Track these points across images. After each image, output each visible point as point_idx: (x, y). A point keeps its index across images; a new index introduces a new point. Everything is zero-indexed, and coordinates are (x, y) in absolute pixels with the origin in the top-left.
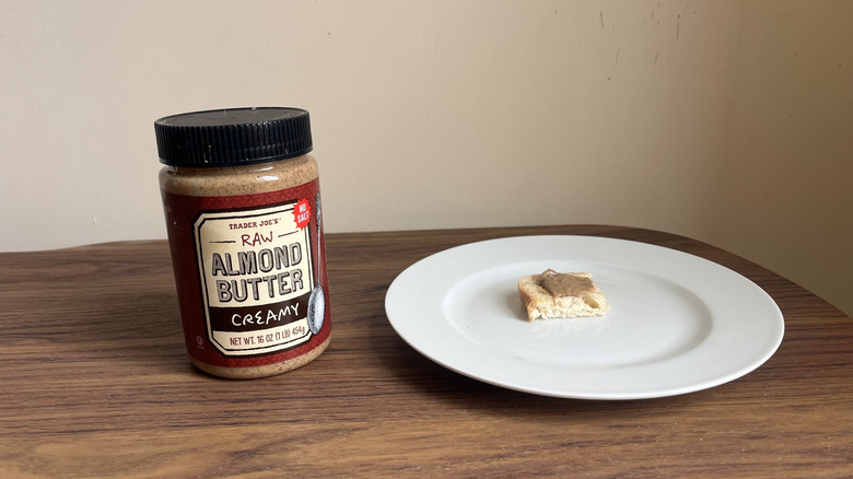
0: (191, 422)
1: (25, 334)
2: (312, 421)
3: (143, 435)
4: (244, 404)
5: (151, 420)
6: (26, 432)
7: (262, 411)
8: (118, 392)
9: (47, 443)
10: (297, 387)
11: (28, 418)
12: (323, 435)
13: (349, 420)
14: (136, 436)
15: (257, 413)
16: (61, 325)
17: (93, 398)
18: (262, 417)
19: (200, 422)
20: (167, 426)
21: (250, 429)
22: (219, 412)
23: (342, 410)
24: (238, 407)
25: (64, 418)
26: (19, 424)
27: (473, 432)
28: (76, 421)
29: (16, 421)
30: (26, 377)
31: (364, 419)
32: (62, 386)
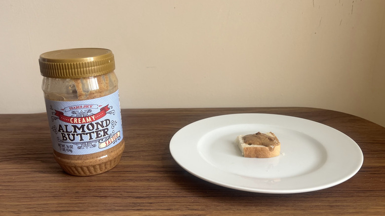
0: (117, 208)
1: (29, 158)
2: (177, 209)
3: (93, 214)
4: (142, 199)
5: (97, 206)
6: (36, 211)
7: (151, 203)
8: (79, 191)
10: (167, 191)
11: (36, 203)
13: (196, 210)
15: (149, 205)
16: (46, 154)
17: (67, 193)
18: (152, 206)
19: (121, 208)
20: (105, 210)
21: (146, 213)
22: (130, 203)
23: (192, 204)
24: (139, 201)
25: (54, 204)
28: (60, 205)
29: (30, 205)
30: (33, 181)
31: (203, 210)
32: (51, 186)
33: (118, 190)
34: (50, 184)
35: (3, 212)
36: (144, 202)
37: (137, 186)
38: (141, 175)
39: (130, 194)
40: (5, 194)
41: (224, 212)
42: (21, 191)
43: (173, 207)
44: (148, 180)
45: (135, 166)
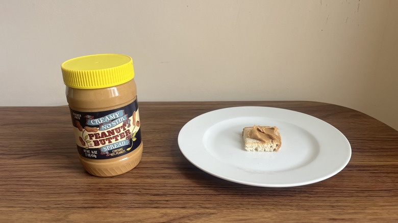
0: (136, 205)
2: (191, 208)
3: (116, 211)
4: (159, 197)
5: (118, 203)
6: (63, 207)
7: (167, 201)
8: (102, 187)
9: (74, 213)
10: (182, 188)
11: (63, 199)
12: (197, 216)
13: (208, 208)
14: (112, 211)
15: (165, 202)
17: (91, 189)
18: (168, 204)
19: (140, 205)
20: (126, 207)
21: (164, 211)
22: (148, 200)
23: (204, 202)
24: (156, 198)
25: (79, 200)
26: (60, 203)
27: (266, 218)
28: (86, 202)
29: (58, 201)
30: (59, 177)
31: (214, 208)
32: (76, 182)
33: (137, 187)
34: (76, 180)
35: (34, 208)
36: (161, 199)
37: (154, 183)
38: (158, 172)
39: (148, 191)
40: (35, 190)
41: (234, 211)
42: (50, 187)
43: (187, 205)
44: (164, 177)
45: (152, 162)
